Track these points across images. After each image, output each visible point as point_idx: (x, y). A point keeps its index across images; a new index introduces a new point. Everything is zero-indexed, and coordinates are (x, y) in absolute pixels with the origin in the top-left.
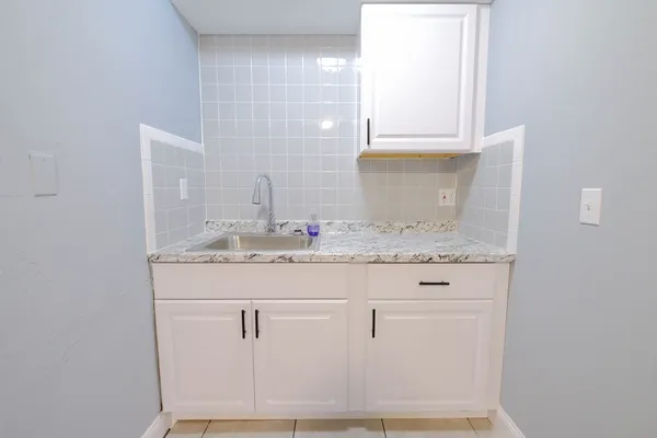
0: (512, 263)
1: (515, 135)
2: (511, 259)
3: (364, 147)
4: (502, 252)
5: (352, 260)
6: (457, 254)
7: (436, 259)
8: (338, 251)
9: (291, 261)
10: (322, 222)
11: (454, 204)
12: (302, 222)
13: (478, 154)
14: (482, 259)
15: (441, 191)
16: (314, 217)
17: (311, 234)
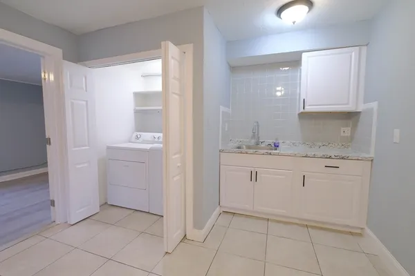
0: (372, 160)
1: (374, 105)
2: (371, 159)
3: (302, 110)
4: (367, 156)
5: (295, 155)
6: (343, 155)
7: (333, 157)
8: (289, 152)
9: (270, 154)
10: (280, 141)
11: (349, 134)
12: (271, 141)
13: (360, 112)
14: (356, 158)
15: (342, 128)
16: (277, 139)
17: (275, 146)
